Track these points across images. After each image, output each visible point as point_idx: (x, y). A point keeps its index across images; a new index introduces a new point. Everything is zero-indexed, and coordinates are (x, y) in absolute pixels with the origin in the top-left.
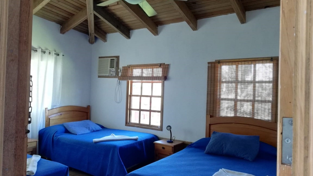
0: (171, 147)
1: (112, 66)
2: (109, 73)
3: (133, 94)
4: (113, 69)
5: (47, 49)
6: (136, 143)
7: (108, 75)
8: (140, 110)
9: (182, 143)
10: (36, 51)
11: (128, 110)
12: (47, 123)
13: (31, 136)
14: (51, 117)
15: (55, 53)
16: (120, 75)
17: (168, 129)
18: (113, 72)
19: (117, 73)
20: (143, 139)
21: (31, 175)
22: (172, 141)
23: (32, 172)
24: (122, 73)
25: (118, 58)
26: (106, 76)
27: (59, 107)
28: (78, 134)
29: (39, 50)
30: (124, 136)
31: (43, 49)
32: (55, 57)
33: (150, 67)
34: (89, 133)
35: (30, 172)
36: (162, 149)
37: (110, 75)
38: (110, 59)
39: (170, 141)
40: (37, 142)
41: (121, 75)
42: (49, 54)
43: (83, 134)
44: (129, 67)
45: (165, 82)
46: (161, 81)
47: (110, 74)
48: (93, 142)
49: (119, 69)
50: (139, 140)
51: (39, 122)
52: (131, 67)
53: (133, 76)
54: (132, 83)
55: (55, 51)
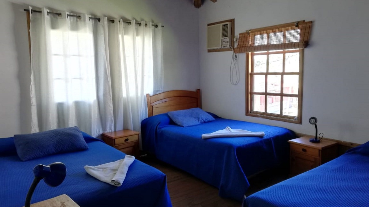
0: (318, 149)
1: (224, 35)
2: (221, 45)
3: (256, 71)
4: (226, 39)
5: (142, 20)
6: (261, 142)
7: (219, 47)
8: (266, 94)
9: (336, 144)
10: (130, 23)
11: (249, 94)
12: (150, 111)
13: (133, 127)
14: (154, 105)
15: (153, 24)
16: (236, 46)
17: (312, 122)
18: (227, 43)
19: (232, 43)
20: (271, 136)
21: (118, 186)
22: (318, 140)
23: (118, 182)
24: (238, 43)
25: (233, 21)
26: (217, 49)
27: (163, 92)
28: (184, 126)
29: (133, 22)
30: (244, 131)
31: (139, 20)
32: (153, 29)
33: (280, 29)
34: (199, 125)
35: (115, 182)
36: (301, 151)
37: (223, 48)
38: (222, 25)
39: (315, 140)
40: (138, 134)
41: (238, 46)
42: (145, 26)
43: (191, 126)
44: (249, 33)
45: (307, 50)
46: (299, 49)
47: (223, 46)
48: (202, 138)
49: (234, 38)
50: (265, 137)
51: (141, 111)
52: (251, 33)
53: (255, 45)
54: (253, 55)
55: (153, 22)
